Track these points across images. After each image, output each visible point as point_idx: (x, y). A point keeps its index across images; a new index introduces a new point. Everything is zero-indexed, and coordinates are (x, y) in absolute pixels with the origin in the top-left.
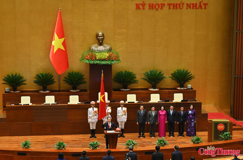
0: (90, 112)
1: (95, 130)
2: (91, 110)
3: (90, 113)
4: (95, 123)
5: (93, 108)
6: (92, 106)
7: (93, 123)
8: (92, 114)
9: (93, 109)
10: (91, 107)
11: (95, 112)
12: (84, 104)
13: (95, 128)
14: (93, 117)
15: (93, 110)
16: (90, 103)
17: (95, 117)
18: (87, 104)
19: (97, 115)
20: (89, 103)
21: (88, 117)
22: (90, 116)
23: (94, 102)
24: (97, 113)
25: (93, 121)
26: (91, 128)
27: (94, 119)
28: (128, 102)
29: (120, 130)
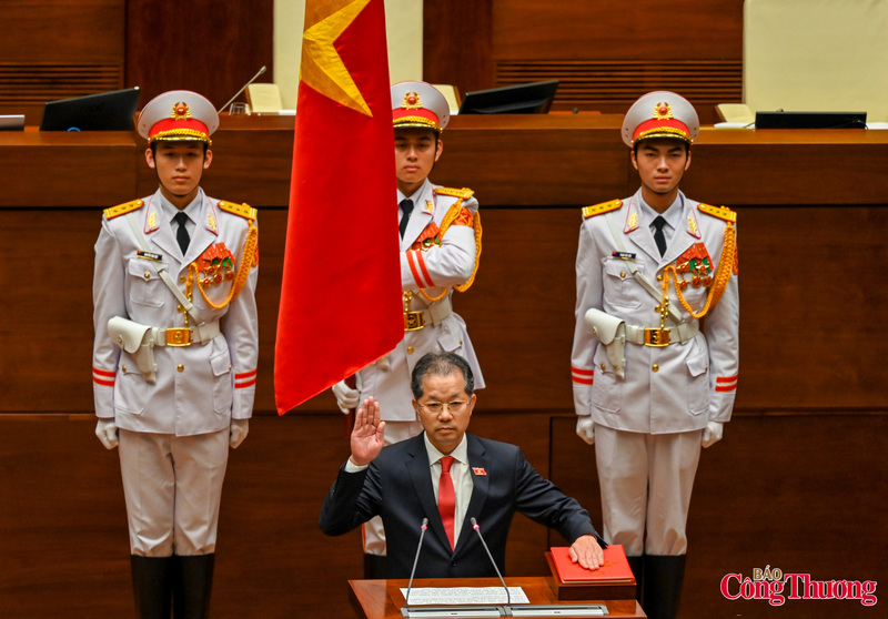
0: (136, 265)
1: (206, 561)
2: (143, 243)
3: (127, 280)
4: (214, 459)
5: (181, 200)
6: (167, 168)
7: (171, 450)
8: (162, 300)
9: (181, 220)
10: (146, 184)
11: (217, 263)
12: (33, 137)
13: (200, 536)
14: (176, 354)
15: (184, 240)
16: (127, 125)
17: (214, 353)
18: (74, 138)
19: (248, 316)
20: (117, 115)
21: (101, 359)
22: (136, 329)
23: (194, 103)
24: (239, 289)
25: (183, 417)
26: (144, 542)
27: (193, 395)
28: (765, 121)
29: (624, 574)
